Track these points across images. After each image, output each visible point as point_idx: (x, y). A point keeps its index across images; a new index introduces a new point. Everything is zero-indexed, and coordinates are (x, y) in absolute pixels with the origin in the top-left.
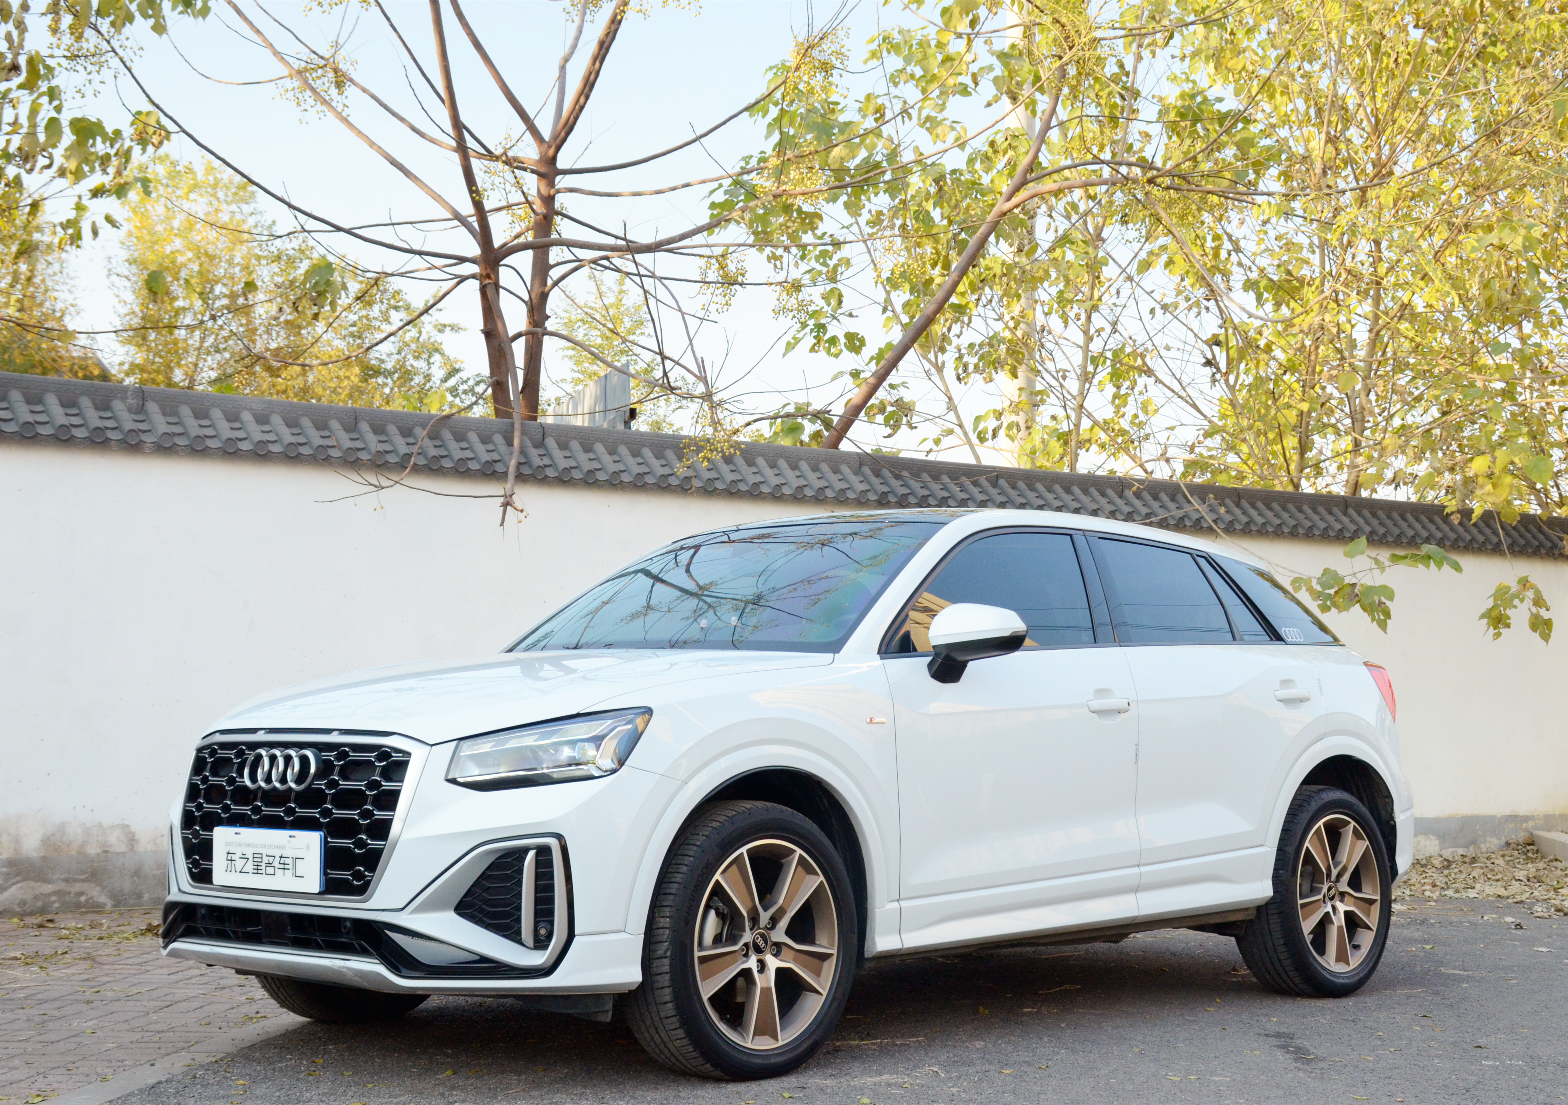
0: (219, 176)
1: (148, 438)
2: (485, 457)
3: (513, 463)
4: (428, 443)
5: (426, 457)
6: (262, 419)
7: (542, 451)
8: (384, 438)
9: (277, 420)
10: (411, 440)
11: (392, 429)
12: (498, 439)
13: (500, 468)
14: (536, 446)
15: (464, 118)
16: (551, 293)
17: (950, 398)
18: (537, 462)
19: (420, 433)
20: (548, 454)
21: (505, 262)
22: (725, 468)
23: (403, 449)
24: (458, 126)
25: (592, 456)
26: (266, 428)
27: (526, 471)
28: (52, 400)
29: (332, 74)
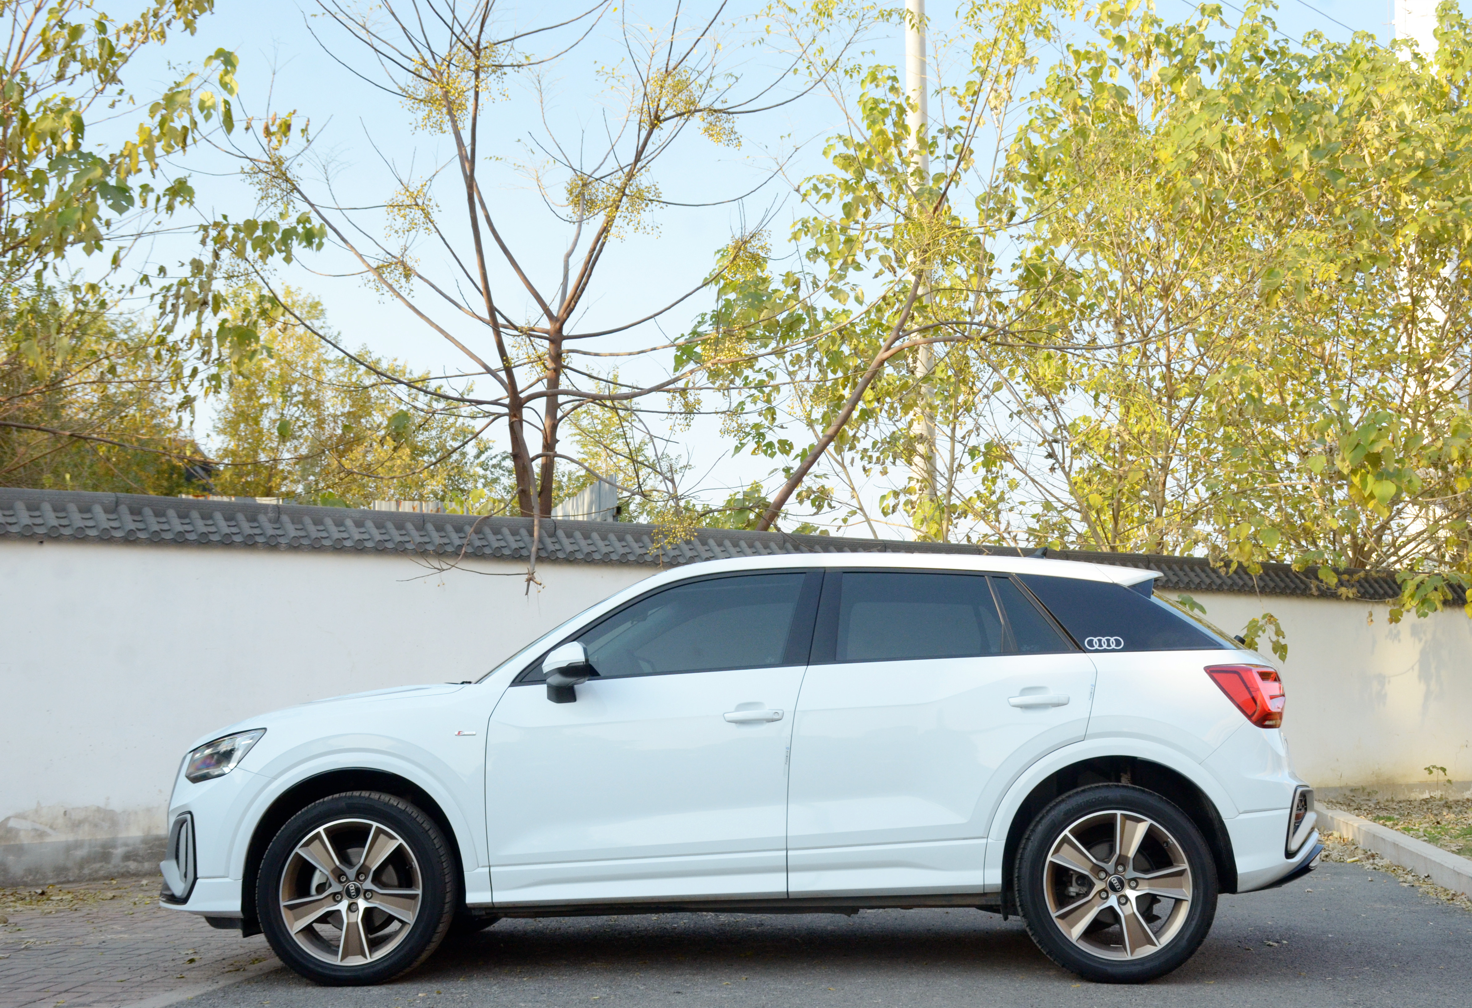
0: (295, 298)
1: (282, 540)
2: (514, 545)
3: (534, 549)
4: (475, 537)
5: (473, 547)
6: (359, 524)
7: (554, 540)
8: (443, 534)
9: (369, 524)
10: (463, 535)
11: (449, 528)
12: (524, 532)
13: (524, 553)
14: (550, 536)
15: (496, 304)
16: (560, 424)
17: (853, 489)
18: (551, 547)
19: (470, 530)
20: (559, 542)
21: (527, 405)
22: (685, 548)
23: (457, 542)
24: (492, 310)
25: (590, 542)
26: (362, 530)
27: (543, 554)
28: (218, 516)
29: (401, 269)
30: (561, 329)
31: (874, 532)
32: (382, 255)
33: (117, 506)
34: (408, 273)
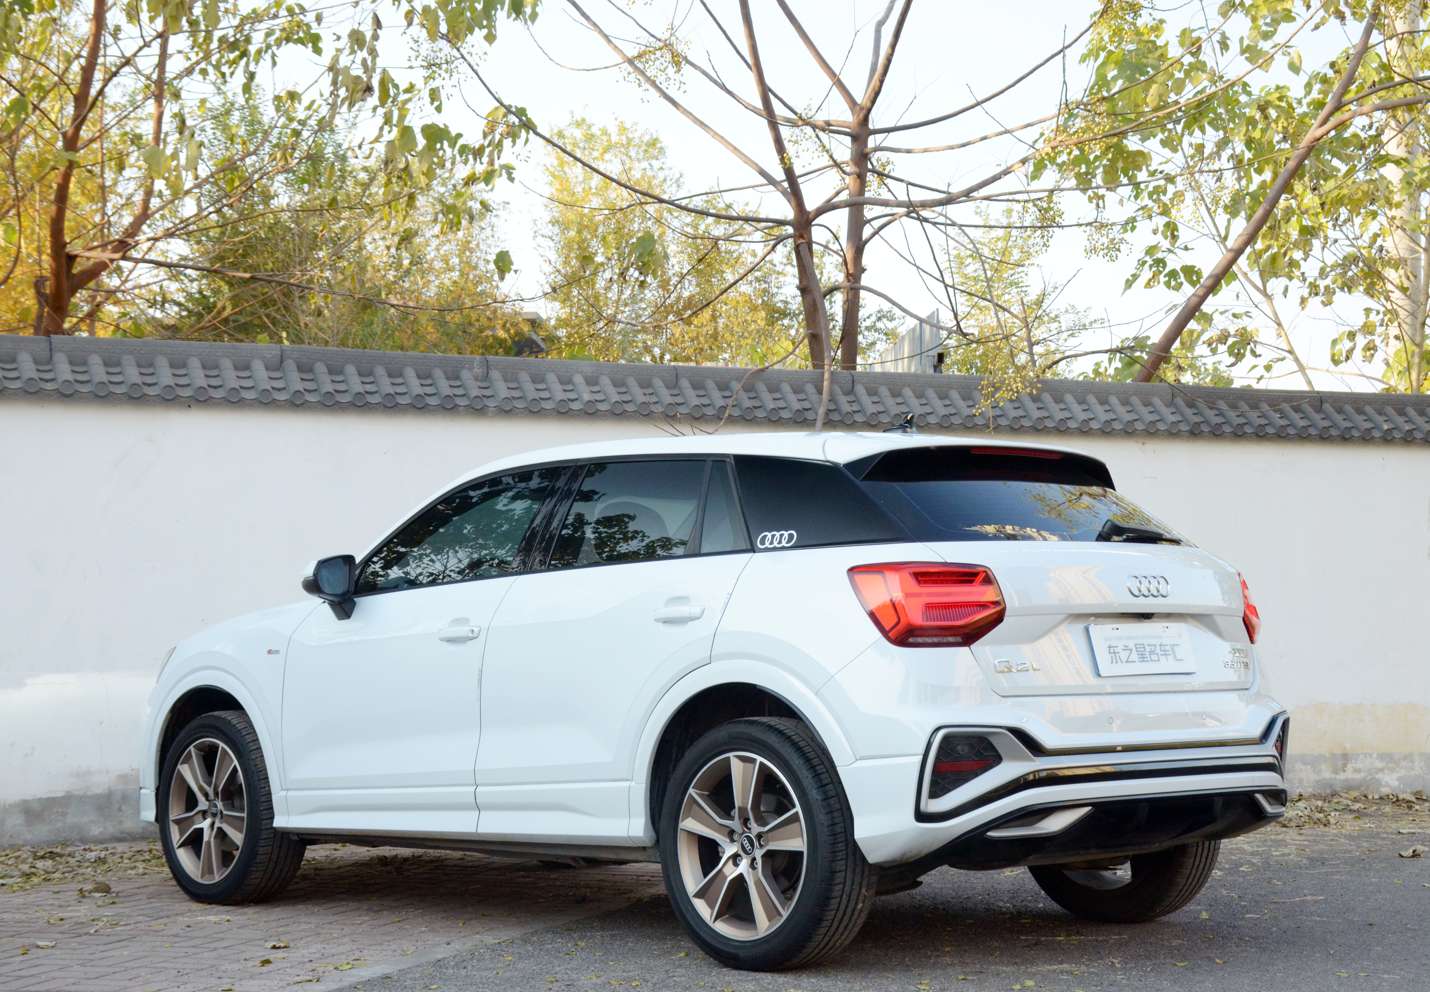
0: (630, 136)
1: (491, 403)
2: (797, 406)
3: (821, 411)
4: (743, 395)
5: (741, 409)
6: (592, 381)
7: (851, 398)
8: (702, 393)
9: (605, 381)
10: (727, 393)
11: (711, 385)
12: (810, 388)
13: (809, 415)
14: (846, 394)
16: (866, 247)
17: (1279, 324)
18: (846, 408)
19: (736, 386)
20: (857, 401)
21: (817, 221)
22: (1031, 406)
23: (720, 402)
24: (764, 89)
25: (900, 400)
26: (596, 388)
27: (836, 417)
28: (410, 373)
29: (668, 56)
30: (866, 120)
31: (1309, 383)
32: (645, 39)
33: (282, 362)
34: (678, 60)
